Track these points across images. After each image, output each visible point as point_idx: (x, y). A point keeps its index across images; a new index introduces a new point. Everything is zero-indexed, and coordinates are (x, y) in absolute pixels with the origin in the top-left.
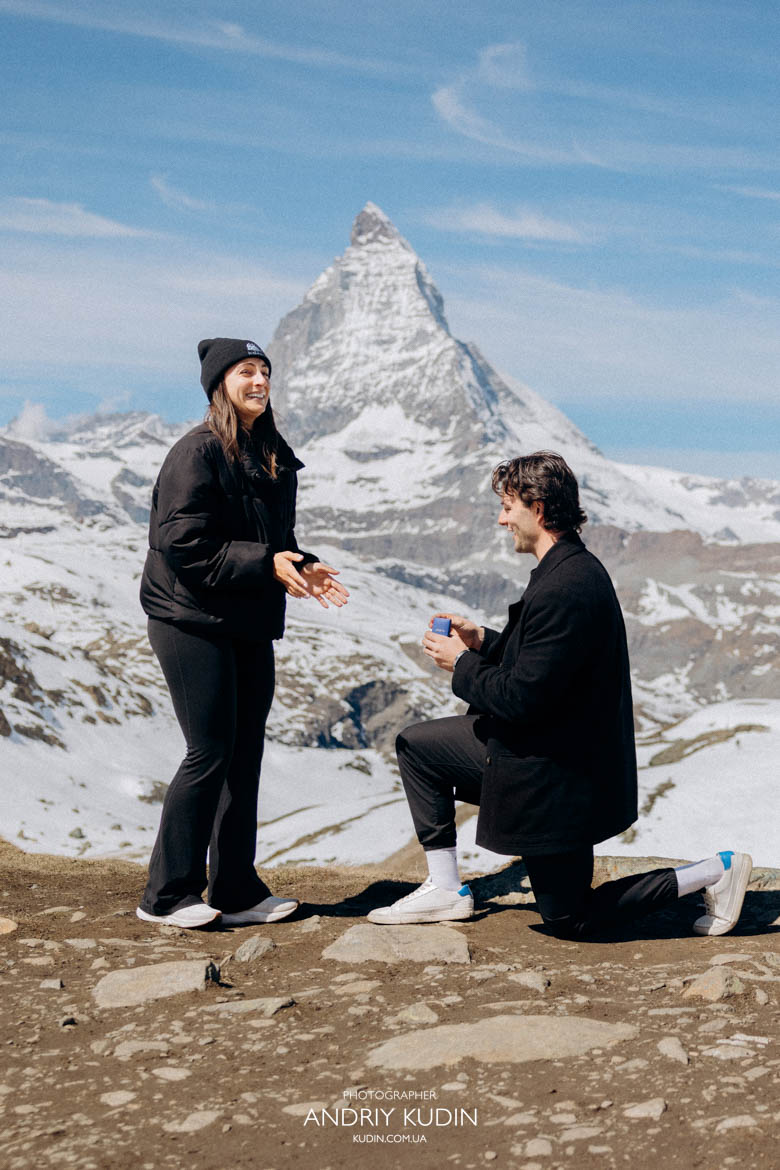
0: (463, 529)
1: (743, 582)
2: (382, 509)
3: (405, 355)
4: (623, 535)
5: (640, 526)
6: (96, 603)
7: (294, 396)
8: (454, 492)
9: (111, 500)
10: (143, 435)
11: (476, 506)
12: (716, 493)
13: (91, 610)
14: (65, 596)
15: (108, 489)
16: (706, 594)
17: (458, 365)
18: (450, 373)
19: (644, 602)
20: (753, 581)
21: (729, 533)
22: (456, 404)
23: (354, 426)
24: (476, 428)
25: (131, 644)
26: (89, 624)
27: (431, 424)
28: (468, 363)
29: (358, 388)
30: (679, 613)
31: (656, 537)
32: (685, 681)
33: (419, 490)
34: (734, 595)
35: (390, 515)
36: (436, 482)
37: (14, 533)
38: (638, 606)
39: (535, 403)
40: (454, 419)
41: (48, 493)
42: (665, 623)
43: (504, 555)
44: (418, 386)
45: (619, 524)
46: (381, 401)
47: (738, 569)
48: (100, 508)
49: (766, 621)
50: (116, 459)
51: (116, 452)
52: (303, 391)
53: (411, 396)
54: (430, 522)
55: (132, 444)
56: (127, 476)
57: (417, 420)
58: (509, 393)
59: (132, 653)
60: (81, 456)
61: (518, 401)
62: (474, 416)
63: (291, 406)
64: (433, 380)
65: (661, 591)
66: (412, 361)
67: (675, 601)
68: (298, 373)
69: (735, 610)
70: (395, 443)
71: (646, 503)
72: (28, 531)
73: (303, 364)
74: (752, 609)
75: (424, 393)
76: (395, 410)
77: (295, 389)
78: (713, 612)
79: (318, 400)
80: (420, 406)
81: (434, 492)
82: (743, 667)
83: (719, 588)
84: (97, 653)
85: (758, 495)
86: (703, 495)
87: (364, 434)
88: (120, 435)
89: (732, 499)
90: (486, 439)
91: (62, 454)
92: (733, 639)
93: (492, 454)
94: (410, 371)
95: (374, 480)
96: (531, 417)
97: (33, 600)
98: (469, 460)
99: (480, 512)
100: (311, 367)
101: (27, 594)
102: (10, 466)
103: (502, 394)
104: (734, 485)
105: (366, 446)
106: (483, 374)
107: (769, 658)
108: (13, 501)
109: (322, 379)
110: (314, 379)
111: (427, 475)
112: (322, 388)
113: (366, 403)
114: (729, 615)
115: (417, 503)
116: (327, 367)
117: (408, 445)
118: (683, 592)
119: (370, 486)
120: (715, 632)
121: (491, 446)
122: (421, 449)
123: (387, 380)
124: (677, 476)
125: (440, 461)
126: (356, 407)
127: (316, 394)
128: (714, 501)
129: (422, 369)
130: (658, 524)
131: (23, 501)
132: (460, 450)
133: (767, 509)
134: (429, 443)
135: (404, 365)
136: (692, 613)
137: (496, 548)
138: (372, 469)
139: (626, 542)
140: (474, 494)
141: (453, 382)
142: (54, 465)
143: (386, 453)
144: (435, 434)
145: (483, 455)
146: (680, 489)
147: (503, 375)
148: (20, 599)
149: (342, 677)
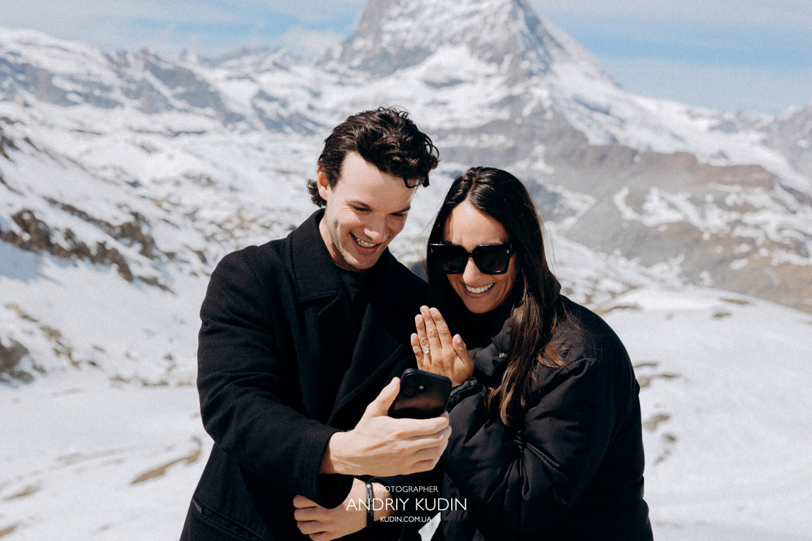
0: (511, 144)
1: (728, 193)
2: (448, 126)
3: (473, 7)
4: (634, 153)
5: (649, 147)
6: (232, 189)
7: (387, 38)
8: (505, 115)
9: (249, 112)
10: (275, 64)
11: (520, 126)
12: (714, 122)
13: (227, 194)
14: (210, 182)
15: (247, 103)
16: (698, 202)
17: (513, 15)
18: (506, 22)
19: (648, 206)
20: (738, 194)
21: (722, 155)
22: (510, 47)
23: (431, 62)
24: (525, 65)
25: (254, 221)
26: (225, 204)
27: (490, 61)
28: (521, 14)
29: (435, 32)
30: (674, 216)
31: (661, 156)
32: (677, 269)
33: (478, 112)
34: (721, 204)
35: (455, 131)
36: (492, 106)
37: (177, 134)
38: (642, 209)
39: (572, 47)
40: (508, 59)
41: (204, 106)
42: (662, 224)
43: (540, 165)
44: (481, 31)
45: (633, 144)
46: (453, 42)
47: (725, 183)
48: (241, 118)
49: (745, 225)
50: (253, 81)
51: (255, 76)
52: (394, 33)
53: (475, 39)
54: (485, 137)
55: (268, 70)
56: (262, 95)
57: (480, 58)
58: (552, 39)
59: (254, 227)
60: (229, 78)
61: (559, 46)
62: (523, 56)
63: (384, 45)
64: (493, 27)
65: (662, 199)
66: (477, 12)
67: (672, 206)
68: (391, 19)
69: (721, 217)
70: (461, 75)
71: (657, 129)
72: (187, 133)
73: (395, 11)
74: (734, 216)
75: (486, 37)
76: (462, 51)
77: (389, 32)
78: (703, 216)
79: (404, 41)
80: (482, 47)
81: (490, 115)
82: (724, 261)
83: (709, 198)
84: (229, 226)
85: (749, 125)
86: (703, 124)
87: (438, 68)
88: (260, 63)
89: (727, 127)
90: (530, 74)
91: (216, 77)
92: (717, 239)
93: (536, 85)
94: (476, 20)
95: (444, 104)
96: (568, 58)
97: (187, 184)
98: (518, 90)
99: (524, 131)
100: (401, 15)
101: (183, 180)
102: (178, 84)
103: (546, 40)
104: (729, 116)
105: (439, 77)
106: (533, 23)
107: (745, 255)
108: (180, 110)
109: (408, 24)
110: (404, 24)
111: (485, 101)
112: (408, 31)
113: (441, 43)
114: (716, 220)
115: (476, 123)
116: (413, 15)
117: (469, 77)
118: (680, 199)
119: (441, 108)
120: (702, 233)
121: (535, 80)
122: (481, 81)
123: (458, 26)
124: (683, 108)
125: (495, 90)
126: (433, 47)
127: (403, 36)
128: (712, 129)
129: (485, 19)
130: (663, 145)
131: (186, 111)
132: (511, 82)
133: (755, 136)
134: (488, 76)
135: (471, 15)
136: (686, 217)
137: (535, 160)
138: (443, 95)
139: (637, 159)
140: (520, 115)
141: (508, 29)
142: (209, 85)
143: (454, 83)
144: (492, 69)
145: (528, 87)
146: (685, 119)
147: (548, 25)
148: (177, 183)
149: (408, 253)
